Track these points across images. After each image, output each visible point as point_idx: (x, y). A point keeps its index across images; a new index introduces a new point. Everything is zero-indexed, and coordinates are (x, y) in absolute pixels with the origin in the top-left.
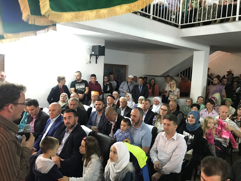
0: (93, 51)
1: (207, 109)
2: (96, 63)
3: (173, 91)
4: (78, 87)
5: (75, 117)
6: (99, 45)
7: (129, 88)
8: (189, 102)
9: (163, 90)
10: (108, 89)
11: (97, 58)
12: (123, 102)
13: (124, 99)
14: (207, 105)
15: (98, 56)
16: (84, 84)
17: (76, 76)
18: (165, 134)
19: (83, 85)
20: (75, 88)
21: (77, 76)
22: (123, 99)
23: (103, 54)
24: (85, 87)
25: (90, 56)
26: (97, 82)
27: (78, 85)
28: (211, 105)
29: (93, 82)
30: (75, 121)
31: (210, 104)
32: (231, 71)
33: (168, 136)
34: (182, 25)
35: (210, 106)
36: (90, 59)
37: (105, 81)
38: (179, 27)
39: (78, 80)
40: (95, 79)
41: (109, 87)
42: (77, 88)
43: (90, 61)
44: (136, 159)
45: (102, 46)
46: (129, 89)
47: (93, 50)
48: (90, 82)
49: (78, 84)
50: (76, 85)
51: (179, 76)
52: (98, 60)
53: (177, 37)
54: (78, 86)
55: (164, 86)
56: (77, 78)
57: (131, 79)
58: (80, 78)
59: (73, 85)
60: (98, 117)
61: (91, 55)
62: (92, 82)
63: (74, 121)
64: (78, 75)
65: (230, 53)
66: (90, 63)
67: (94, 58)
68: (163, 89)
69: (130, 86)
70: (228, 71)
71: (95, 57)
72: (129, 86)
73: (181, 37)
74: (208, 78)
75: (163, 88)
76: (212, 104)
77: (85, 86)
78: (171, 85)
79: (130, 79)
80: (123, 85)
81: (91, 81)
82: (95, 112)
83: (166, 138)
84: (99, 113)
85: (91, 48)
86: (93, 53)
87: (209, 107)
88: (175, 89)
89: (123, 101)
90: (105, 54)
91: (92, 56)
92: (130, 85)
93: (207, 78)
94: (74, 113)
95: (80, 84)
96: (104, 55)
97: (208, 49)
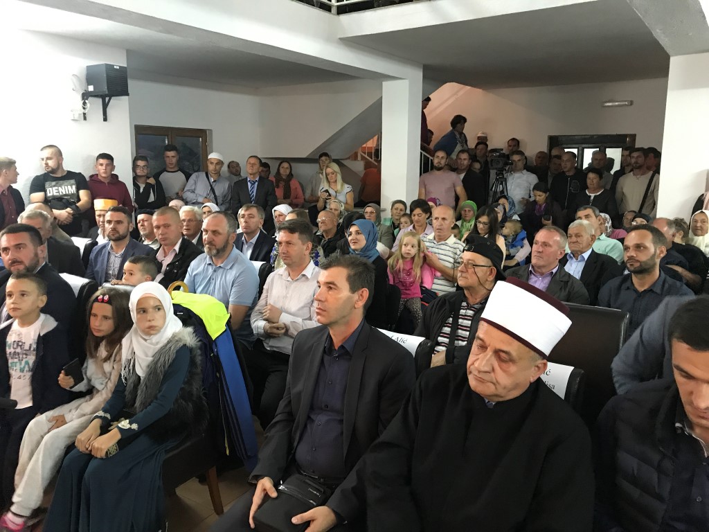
0: (89, 83)
1: (414, 227)
2: (105, 119)
3: (336, 192)
4: (52, 191)
5: (36, 246)
6: (106, 65)
7: (212, 190)
8: (371, 213)
9: (312, 195)
10: (152, 198)
11: (105, 106)
12: (189, 220)
13: (193, 213)
14: (415, 215)
15: (107, 99)
16: (73, 181)
17: (43, 159)
18: (286, 269)
19: (71, 185)
20: (46, 194)
21: (48, 159)
22: (189, 212)
23: (124, 92)
24: (78, 191)
25: (83, 99)
26: (116, 176)
27: (54, 186)
28: (424, 215)
29: (104, 175)
30: (36, 255)
31: (421, 212)
32: (486, 137)
33: (292, 271)
34: (339, 4)
35: (420, 218)
36: (84, 108)
37: (139, 174)
38: (334, 10)
39: (53, 171)
40: (109, 168)
41: (154, 193)
42: (51, 194)
43: (84, 114)
44: (201, 320)
45: (118, 68)
46: (214, 193)
47: (89, 80)
48: (91, 177)
49: (54, 183)
50: (47, 184)
51: (359, 158)
52: (108, 110)
53: (328, 39)
54: (54, 188)
55: (314, 182)
56: (47, 164)
57: (216, 164)
58: (59, 165)
59: (38, 184)
60: (112, 258)
61: (86, 96)
62: (99, 177)
63: (32, 255)
64: (49, 156)
65: (481, 90)
66: (85, 119)
67: (95, 105)
68: (312, 191)
69: (214, 183)
70: (479, 135)
71: (100, 101)
72: (211, 186)
73: (340, 39)
74: (423, 153)
75: (311, 189)
76: (426, 213)
77: (78, 189)
78: (328, 177)
79: (212, 163)
80: (195, 183)
81: (97, 175)
82: (104, 246)
83: (289, 279)
84: (116, 246)
85: (84, 72)
86: (91, 88)
87: (417, 222)
88: (339, 187)
89: (188, 218)
90: (130, 91)
91: (90, 98)
92: (215, 181)
93: (421, 153)
94: (31, 236)
95: (61, 182)
96: (128, 95)
97: (418, 74)
